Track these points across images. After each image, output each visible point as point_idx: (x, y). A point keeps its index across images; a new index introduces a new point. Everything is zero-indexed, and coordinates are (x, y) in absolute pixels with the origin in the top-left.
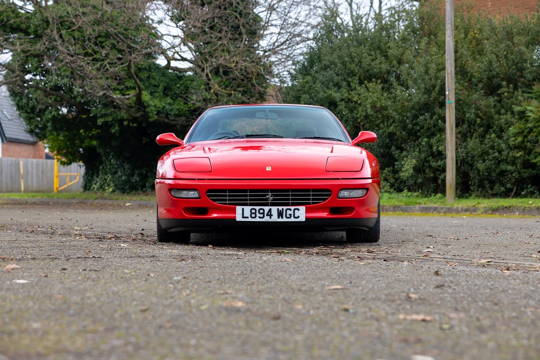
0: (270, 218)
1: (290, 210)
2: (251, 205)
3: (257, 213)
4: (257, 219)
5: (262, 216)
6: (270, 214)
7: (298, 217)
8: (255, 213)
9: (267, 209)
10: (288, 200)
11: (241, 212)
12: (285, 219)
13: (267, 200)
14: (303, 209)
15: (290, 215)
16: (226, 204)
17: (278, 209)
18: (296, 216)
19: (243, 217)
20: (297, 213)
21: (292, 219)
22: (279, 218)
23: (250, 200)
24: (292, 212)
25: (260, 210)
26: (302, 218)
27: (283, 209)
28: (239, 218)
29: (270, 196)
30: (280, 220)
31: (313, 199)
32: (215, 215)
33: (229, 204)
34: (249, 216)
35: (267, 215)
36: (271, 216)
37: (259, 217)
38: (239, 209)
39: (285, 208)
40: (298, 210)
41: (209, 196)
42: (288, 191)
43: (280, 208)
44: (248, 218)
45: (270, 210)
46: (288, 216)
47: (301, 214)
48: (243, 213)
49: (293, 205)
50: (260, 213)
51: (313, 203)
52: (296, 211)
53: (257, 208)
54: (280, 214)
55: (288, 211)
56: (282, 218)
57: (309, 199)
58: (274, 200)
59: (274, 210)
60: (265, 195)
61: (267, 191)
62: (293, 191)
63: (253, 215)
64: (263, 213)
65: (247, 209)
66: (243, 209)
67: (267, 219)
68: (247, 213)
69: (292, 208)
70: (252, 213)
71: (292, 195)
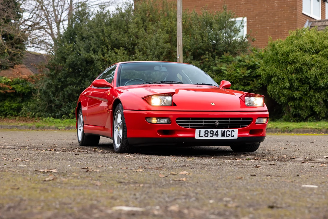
0: (217, 137)
1: (229, 131)
2: (204, 128)
3: (209, 134)
4: (209, 138)
5: (212, 135)
6: (217, 134)
7: (234, 136)
8: (208, 134)
9: (215, 130)
10: (228, 125)
11: (199, 133)
12: (226, 138)
13: (215, 125)
14: (236, 130)
15: (229, 135)
16: (188, 127)
17: (222, 131)
18: (232, 135)
19: (200, 136)
20: (233, 134)
21: (230, 138)
22: (222, 137)
23: (205, 125)
24: (230, 133)
25: (211, 131)
26: (236, 137)
27: (225, 131)
28: (197, 137)
29: (217, 122)
30: (223, 138)
31: (242, 124)
32: (181, 135)
33: (191, 128)
34: (204, 136)
35: (215, 135)
36: (217, 135)
37: (210, 136)
38: (197, 131)
39: (226, 130)
40: (234, 131)
41: (177, 122)
42: (228, 119)
43: (223, 130)
44: (203, 136)
45: (217, 131)
46: (228, 135)
47: (235, 134)
48: (200, 134)
49: (230, 128)
50: (211, 134)
51: (242, 127)
52: (232, 132)
53: (209, 130)
54: (223, 134)
55: (228, 132)
56: (224, 137)
57: (240, 124)
58: (219, 125)
59: (220, 131)
60: (214, 122)
61: (215, 119)
62: (231, 119)
63: (206, 135)
64: (213, 134)
65: (203, 131)
66: (200, 131)
67: (215, 137)
68: (203, 134)
69: (230, 130)
70: (205, 134)
71: (231, 122)
